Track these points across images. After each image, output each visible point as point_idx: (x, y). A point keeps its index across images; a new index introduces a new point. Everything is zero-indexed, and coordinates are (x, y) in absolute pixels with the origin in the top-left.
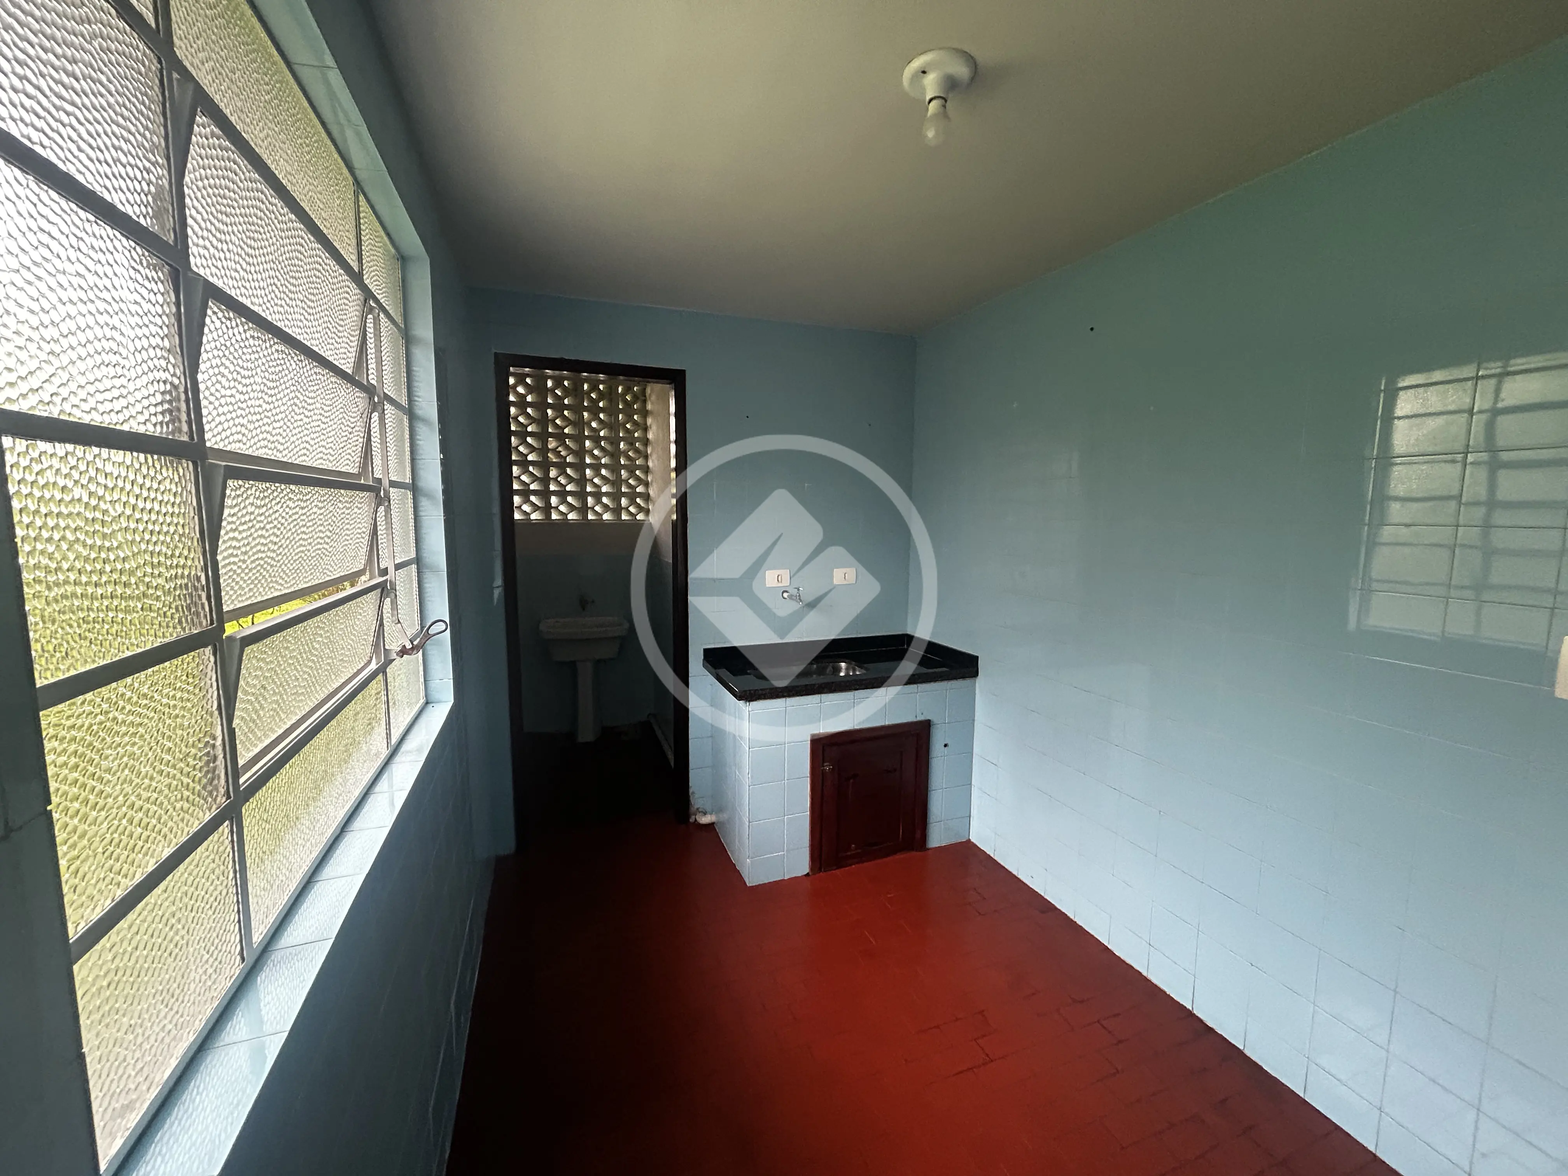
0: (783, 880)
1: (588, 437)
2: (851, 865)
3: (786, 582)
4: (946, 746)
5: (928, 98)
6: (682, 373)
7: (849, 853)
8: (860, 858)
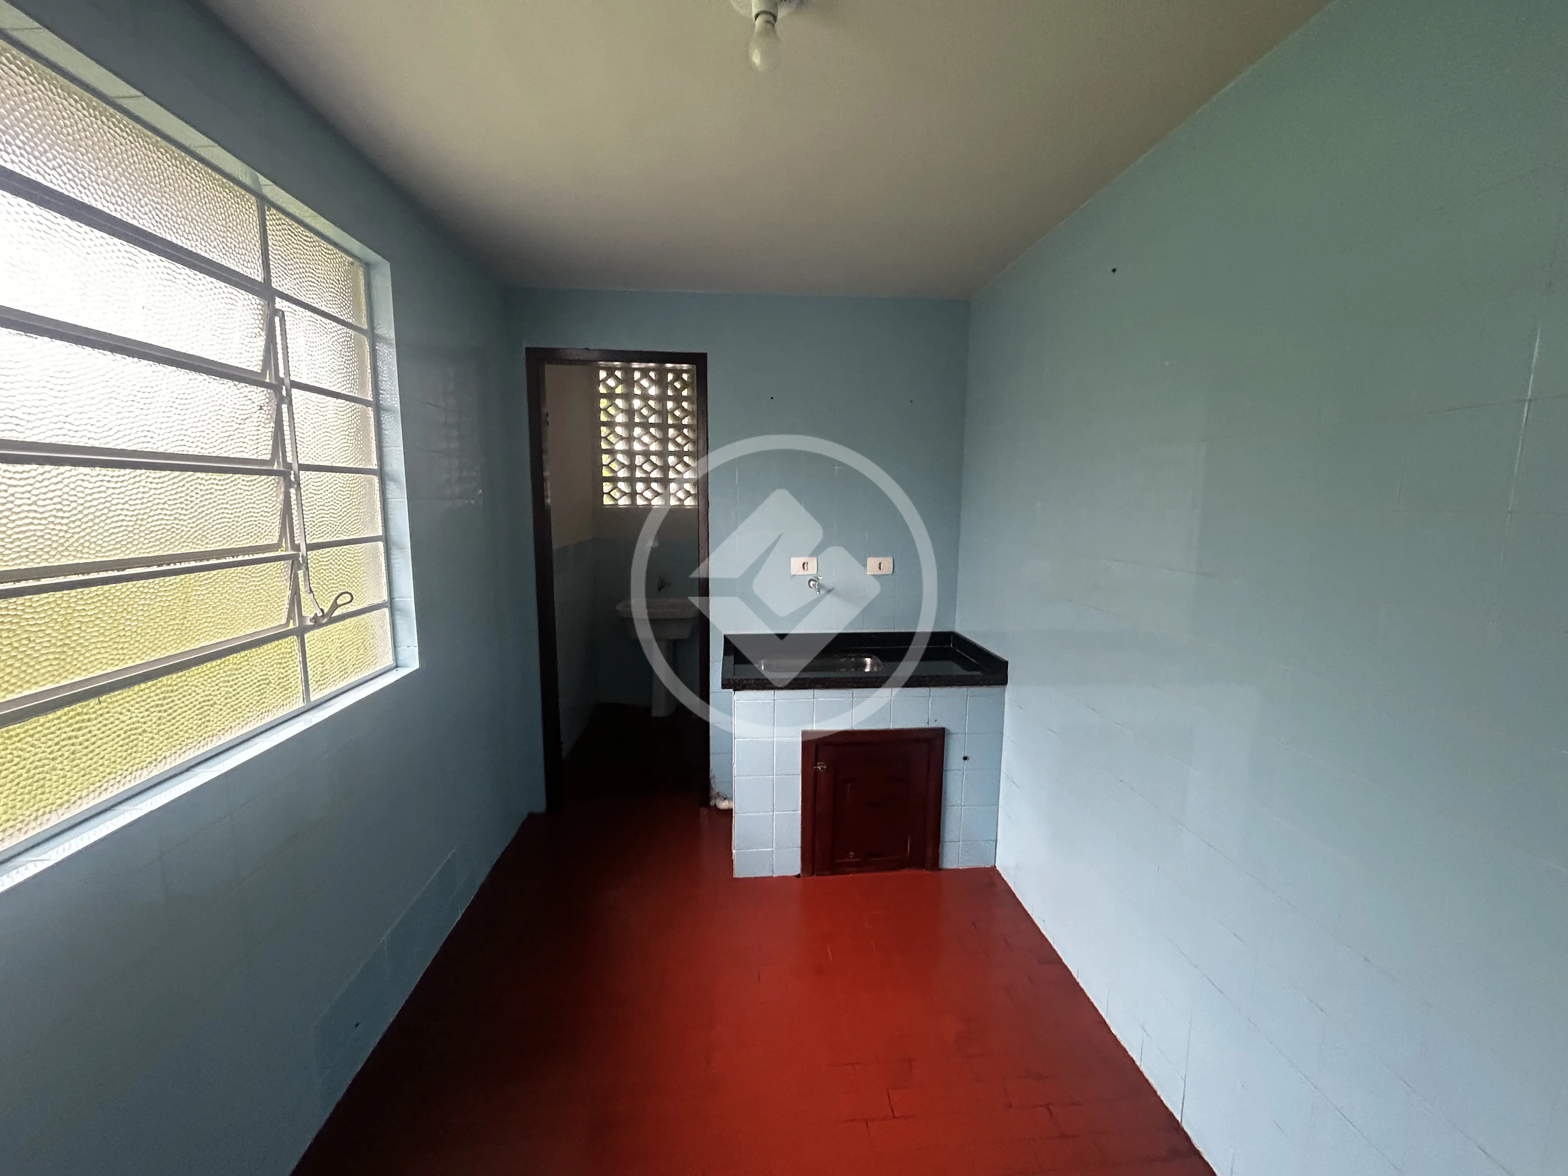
0: (771, 877)
1: (671, 426)
2: (849, 873)
3: (812, 570)
4: (965, 758)
5: (754, 14)
6: (704, 356)
7: (846, 860)
8: (859, 867)
